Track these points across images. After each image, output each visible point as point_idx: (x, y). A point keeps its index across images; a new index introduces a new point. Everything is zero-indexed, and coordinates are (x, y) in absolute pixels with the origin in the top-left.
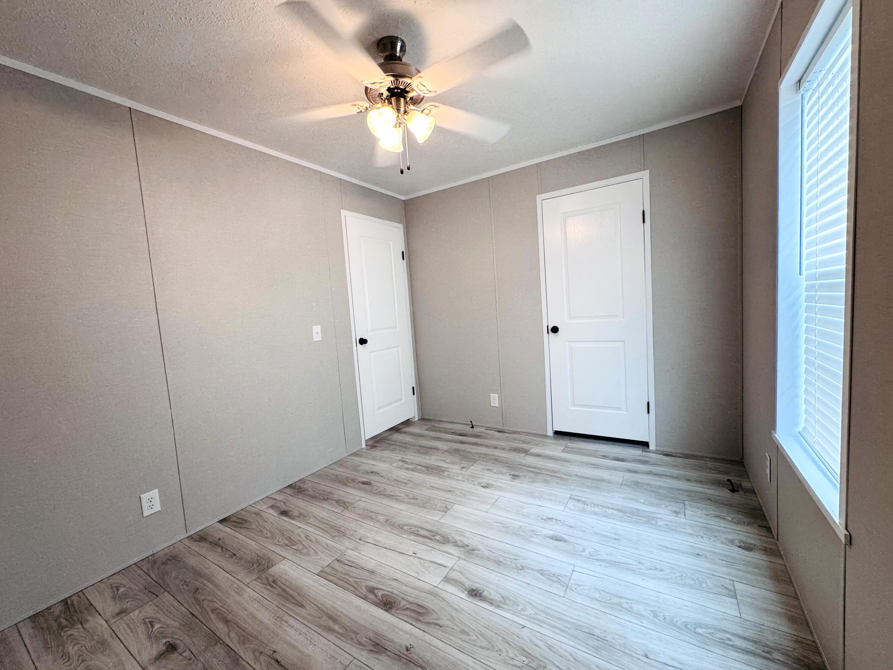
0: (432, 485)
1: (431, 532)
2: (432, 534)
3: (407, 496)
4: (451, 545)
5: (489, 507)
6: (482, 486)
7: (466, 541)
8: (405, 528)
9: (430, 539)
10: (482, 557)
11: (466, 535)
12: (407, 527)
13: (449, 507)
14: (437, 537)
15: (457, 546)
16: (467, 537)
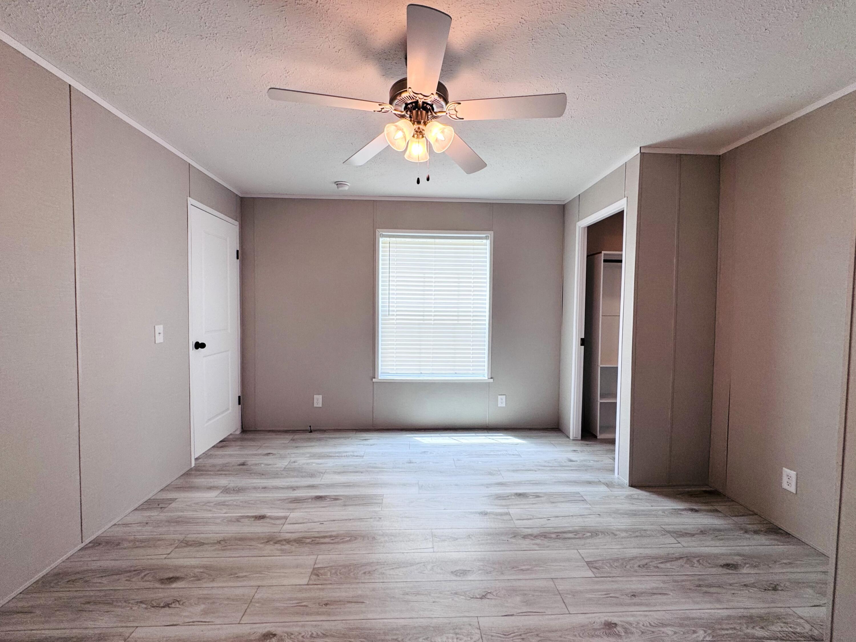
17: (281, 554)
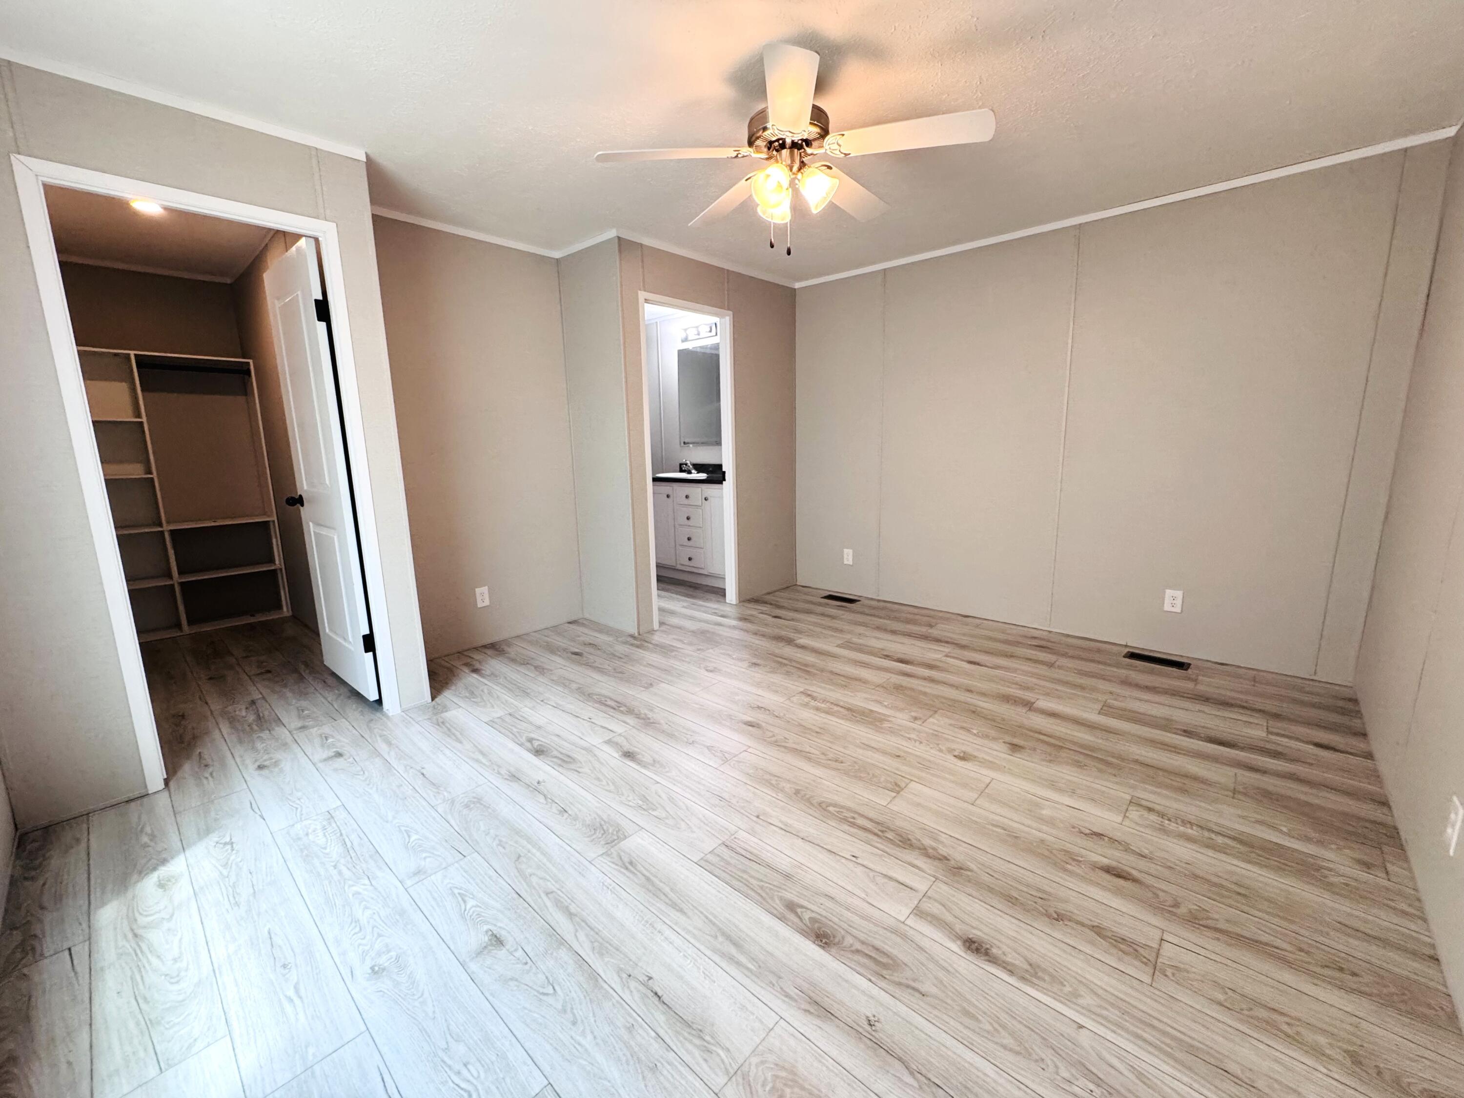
17: (940, 834)
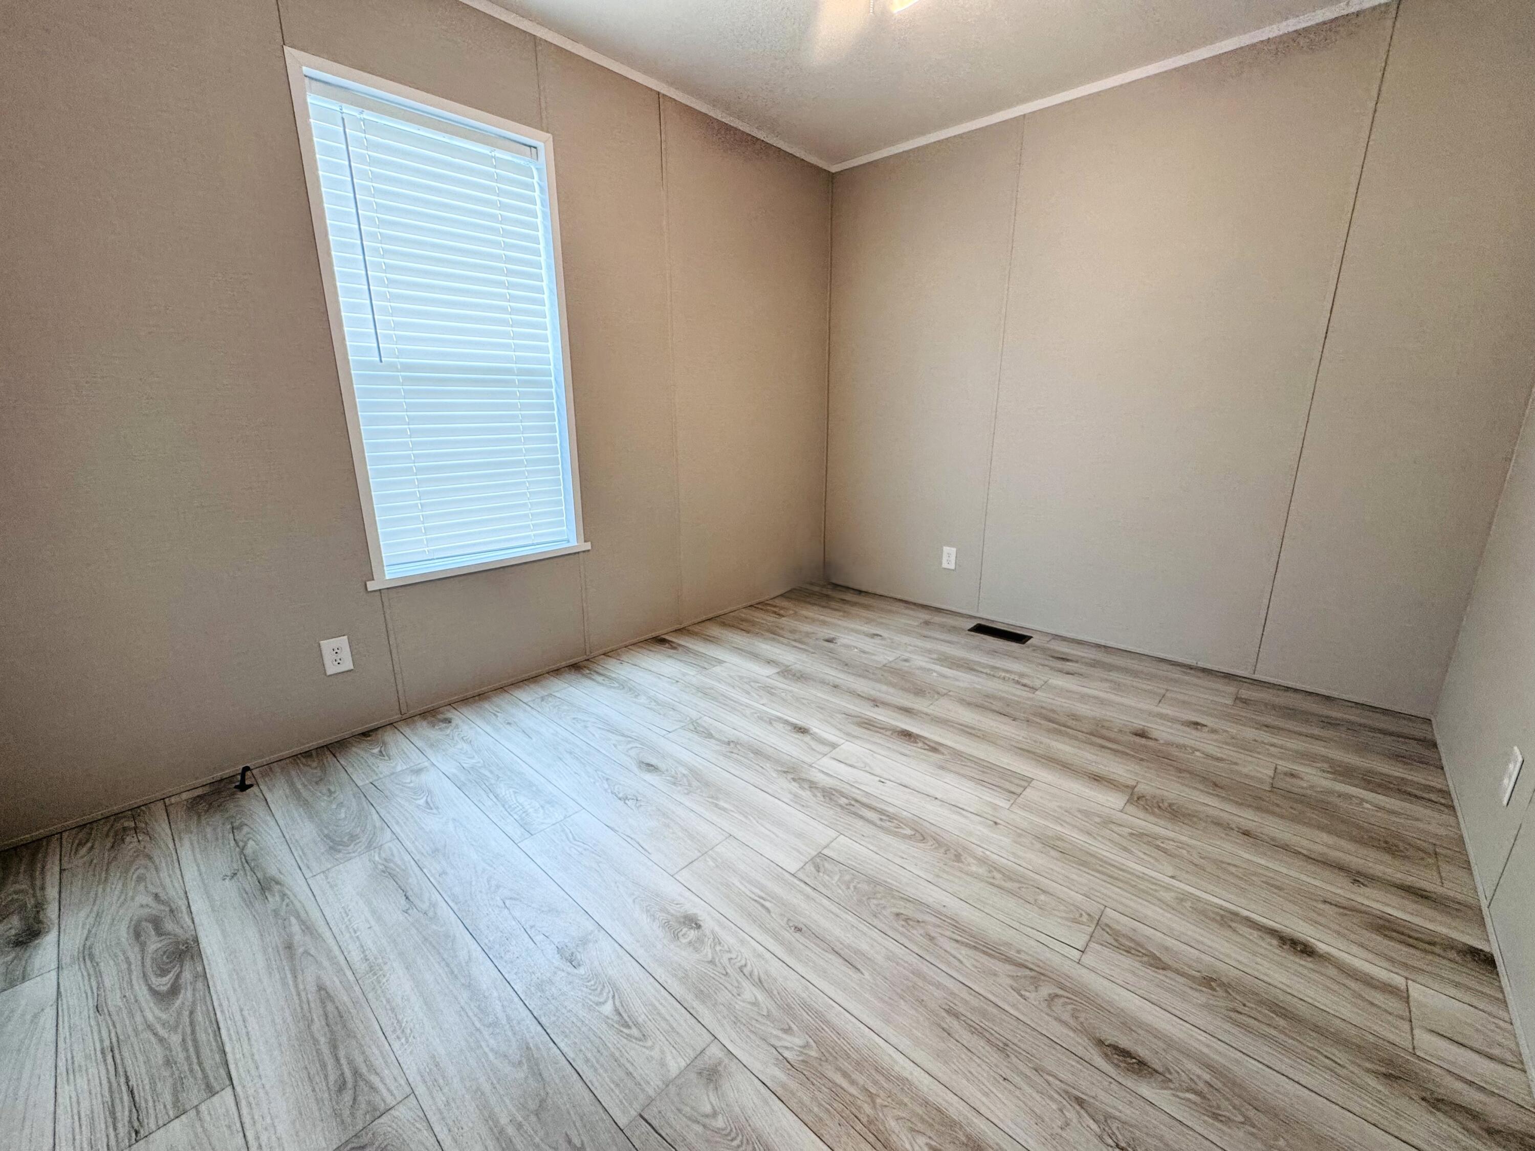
0: (856, 976)
1: (855, 814)
2: (853, 809)
3: (932, 939)
4: (820, 785)
5: (719, 849)
6: (699, 927)
7: (794, 787)
8: (909, 832)
9: (857, 801)
10: (777, 762)
11: (790, 796)
12: (905, 832)
13: (810, 868)
14: (843, 801)
15: (811, 782)
16: (790, 793)
